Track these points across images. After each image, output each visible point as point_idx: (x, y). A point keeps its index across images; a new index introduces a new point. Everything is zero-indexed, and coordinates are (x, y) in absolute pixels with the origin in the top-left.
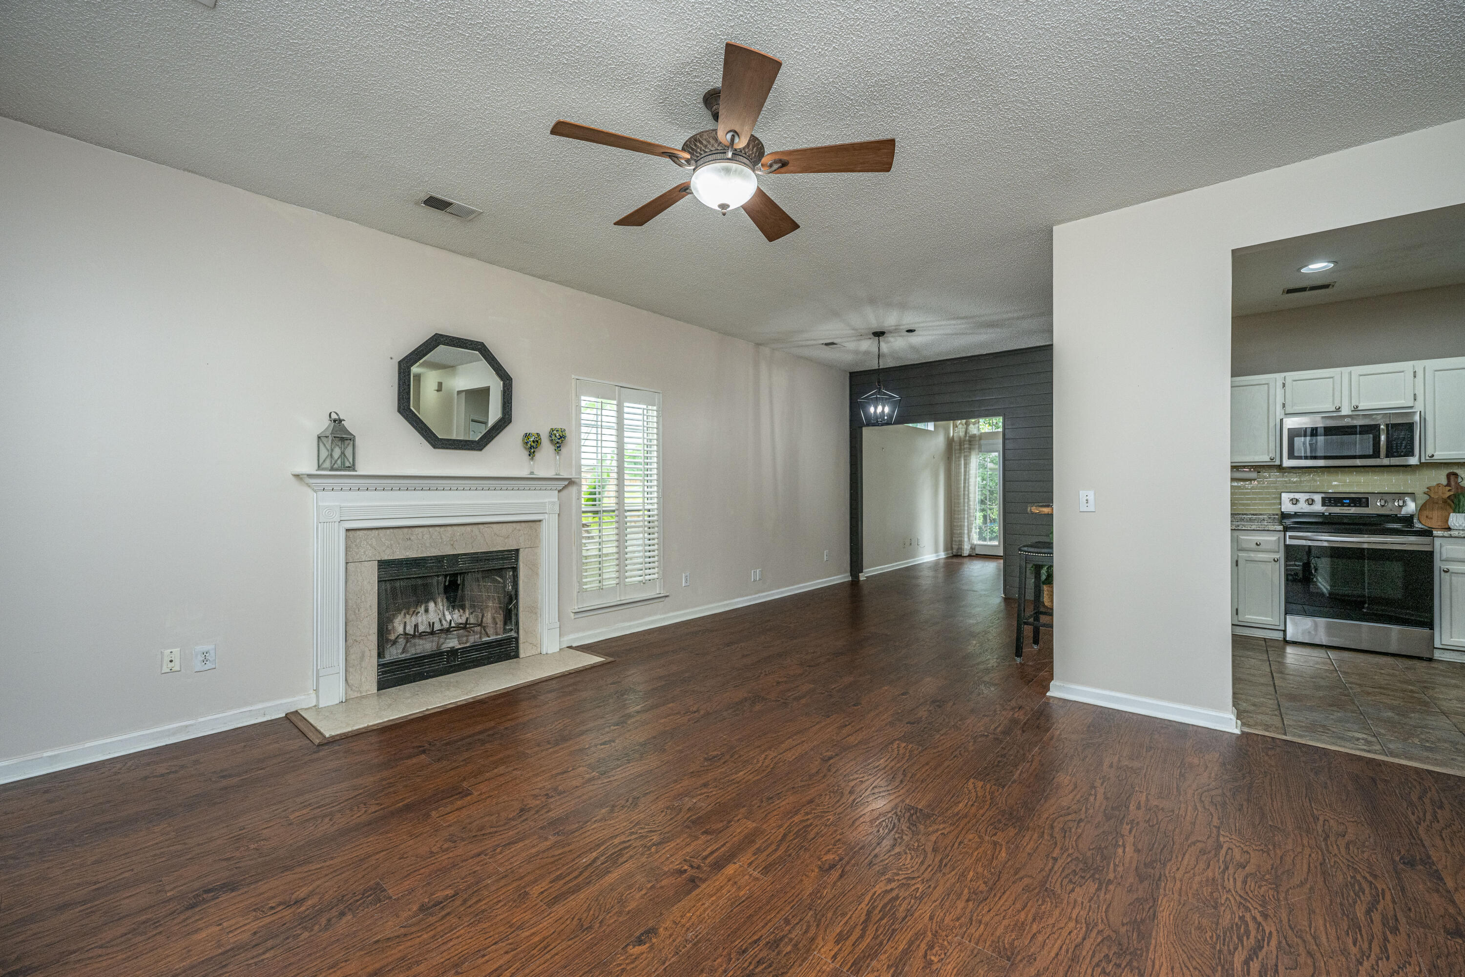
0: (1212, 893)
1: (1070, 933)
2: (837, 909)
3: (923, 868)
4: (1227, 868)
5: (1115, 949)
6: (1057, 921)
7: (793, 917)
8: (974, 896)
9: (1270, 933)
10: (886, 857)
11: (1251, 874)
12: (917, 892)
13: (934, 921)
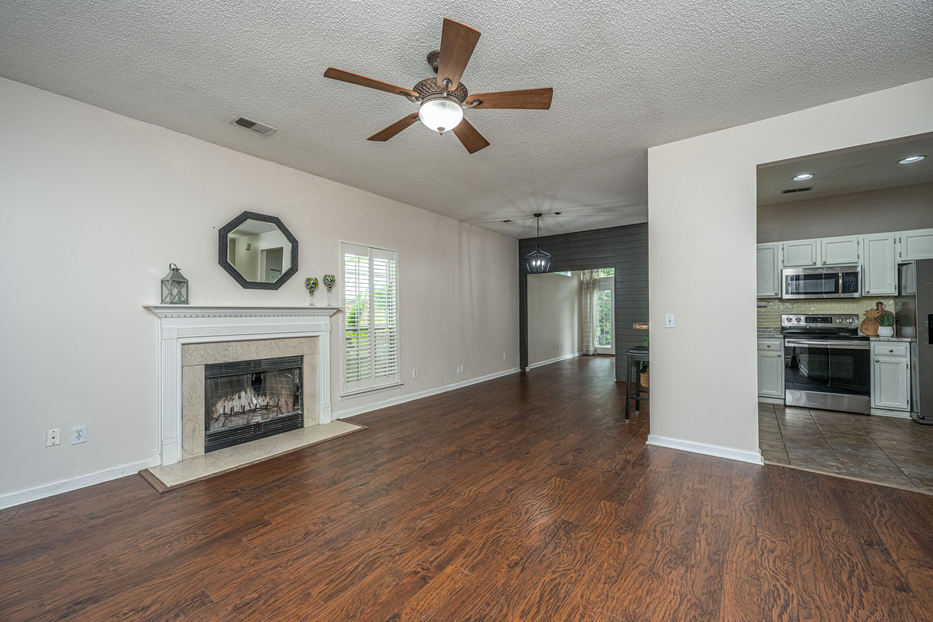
0: (755, 570)
1: (670, 602)
2: (520, 594)
3: (575, 562)
4: (763, 553)
5: (699, 611)
6: (662, 595)
7: (492, 600)
8: (608, 580)
9: (793, 595)
10: (551, 556)
11: (778, 556)
12: (572, 579)
13: (584, 599)
